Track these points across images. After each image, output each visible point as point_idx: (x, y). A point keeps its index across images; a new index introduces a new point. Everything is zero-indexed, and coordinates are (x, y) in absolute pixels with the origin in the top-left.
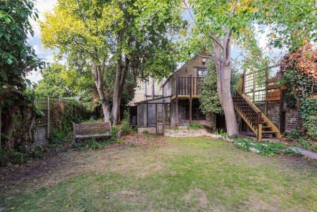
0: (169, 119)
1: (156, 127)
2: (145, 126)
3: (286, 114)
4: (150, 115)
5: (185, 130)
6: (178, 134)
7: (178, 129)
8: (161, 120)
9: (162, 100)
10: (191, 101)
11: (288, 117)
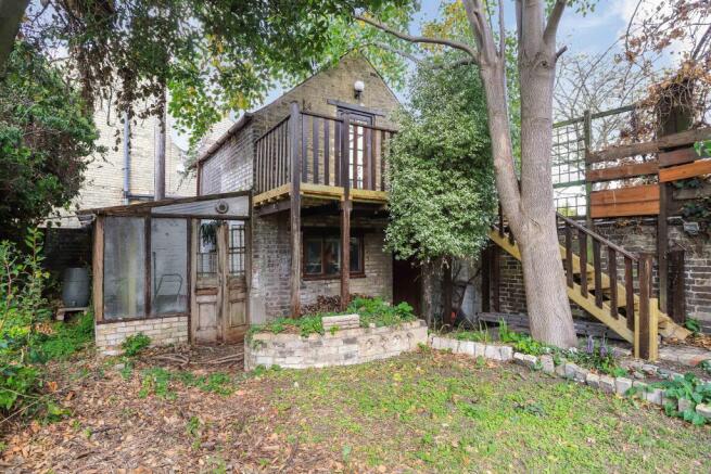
0: (244, 279)
1: (188, 314)
2: (133, 313)
3: (686, 259)
4: (160, 265)
5: (352, 333)
6: (322, 352)
7: (320, 331)
8: (211, 282)
9: (215, 203)
10: (347, 210)
11: (694, 269)
